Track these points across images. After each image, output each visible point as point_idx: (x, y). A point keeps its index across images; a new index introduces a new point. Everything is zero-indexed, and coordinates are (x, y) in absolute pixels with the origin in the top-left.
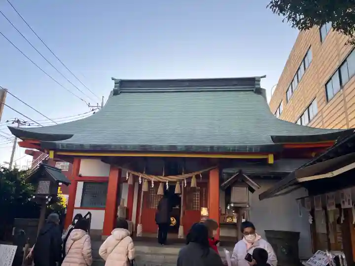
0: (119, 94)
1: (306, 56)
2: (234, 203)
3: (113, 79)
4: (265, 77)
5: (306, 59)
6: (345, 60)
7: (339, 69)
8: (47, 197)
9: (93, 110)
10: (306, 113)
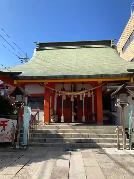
2: (121, 102)
3: (35, 43)
8: (21, 103)
9: (22, 60)
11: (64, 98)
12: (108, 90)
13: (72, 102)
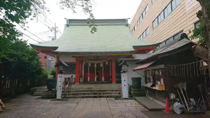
1: (146, 8)
2: (123, 70)
3: (65, 19)
4: (129, 18)
5: (146, 9)
6: (160, 14)
7: (158, 17)
9: (51, 30)
10: (145, 32)
11: (90, 65)
12: (119, 61)
13: (95, 67)
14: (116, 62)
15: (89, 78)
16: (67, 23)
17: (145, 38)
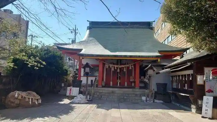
0: (91, 28)
3: (88, 21)
4: (154, 21)
9: (71, 32)
11: (113, 69)
12: (144, 66)
13: (118, 72)
14: (140, 67)
15: (111, 83)
16: (90, 25)
17: (170, 42)
